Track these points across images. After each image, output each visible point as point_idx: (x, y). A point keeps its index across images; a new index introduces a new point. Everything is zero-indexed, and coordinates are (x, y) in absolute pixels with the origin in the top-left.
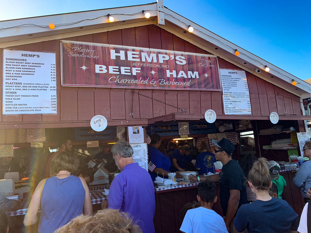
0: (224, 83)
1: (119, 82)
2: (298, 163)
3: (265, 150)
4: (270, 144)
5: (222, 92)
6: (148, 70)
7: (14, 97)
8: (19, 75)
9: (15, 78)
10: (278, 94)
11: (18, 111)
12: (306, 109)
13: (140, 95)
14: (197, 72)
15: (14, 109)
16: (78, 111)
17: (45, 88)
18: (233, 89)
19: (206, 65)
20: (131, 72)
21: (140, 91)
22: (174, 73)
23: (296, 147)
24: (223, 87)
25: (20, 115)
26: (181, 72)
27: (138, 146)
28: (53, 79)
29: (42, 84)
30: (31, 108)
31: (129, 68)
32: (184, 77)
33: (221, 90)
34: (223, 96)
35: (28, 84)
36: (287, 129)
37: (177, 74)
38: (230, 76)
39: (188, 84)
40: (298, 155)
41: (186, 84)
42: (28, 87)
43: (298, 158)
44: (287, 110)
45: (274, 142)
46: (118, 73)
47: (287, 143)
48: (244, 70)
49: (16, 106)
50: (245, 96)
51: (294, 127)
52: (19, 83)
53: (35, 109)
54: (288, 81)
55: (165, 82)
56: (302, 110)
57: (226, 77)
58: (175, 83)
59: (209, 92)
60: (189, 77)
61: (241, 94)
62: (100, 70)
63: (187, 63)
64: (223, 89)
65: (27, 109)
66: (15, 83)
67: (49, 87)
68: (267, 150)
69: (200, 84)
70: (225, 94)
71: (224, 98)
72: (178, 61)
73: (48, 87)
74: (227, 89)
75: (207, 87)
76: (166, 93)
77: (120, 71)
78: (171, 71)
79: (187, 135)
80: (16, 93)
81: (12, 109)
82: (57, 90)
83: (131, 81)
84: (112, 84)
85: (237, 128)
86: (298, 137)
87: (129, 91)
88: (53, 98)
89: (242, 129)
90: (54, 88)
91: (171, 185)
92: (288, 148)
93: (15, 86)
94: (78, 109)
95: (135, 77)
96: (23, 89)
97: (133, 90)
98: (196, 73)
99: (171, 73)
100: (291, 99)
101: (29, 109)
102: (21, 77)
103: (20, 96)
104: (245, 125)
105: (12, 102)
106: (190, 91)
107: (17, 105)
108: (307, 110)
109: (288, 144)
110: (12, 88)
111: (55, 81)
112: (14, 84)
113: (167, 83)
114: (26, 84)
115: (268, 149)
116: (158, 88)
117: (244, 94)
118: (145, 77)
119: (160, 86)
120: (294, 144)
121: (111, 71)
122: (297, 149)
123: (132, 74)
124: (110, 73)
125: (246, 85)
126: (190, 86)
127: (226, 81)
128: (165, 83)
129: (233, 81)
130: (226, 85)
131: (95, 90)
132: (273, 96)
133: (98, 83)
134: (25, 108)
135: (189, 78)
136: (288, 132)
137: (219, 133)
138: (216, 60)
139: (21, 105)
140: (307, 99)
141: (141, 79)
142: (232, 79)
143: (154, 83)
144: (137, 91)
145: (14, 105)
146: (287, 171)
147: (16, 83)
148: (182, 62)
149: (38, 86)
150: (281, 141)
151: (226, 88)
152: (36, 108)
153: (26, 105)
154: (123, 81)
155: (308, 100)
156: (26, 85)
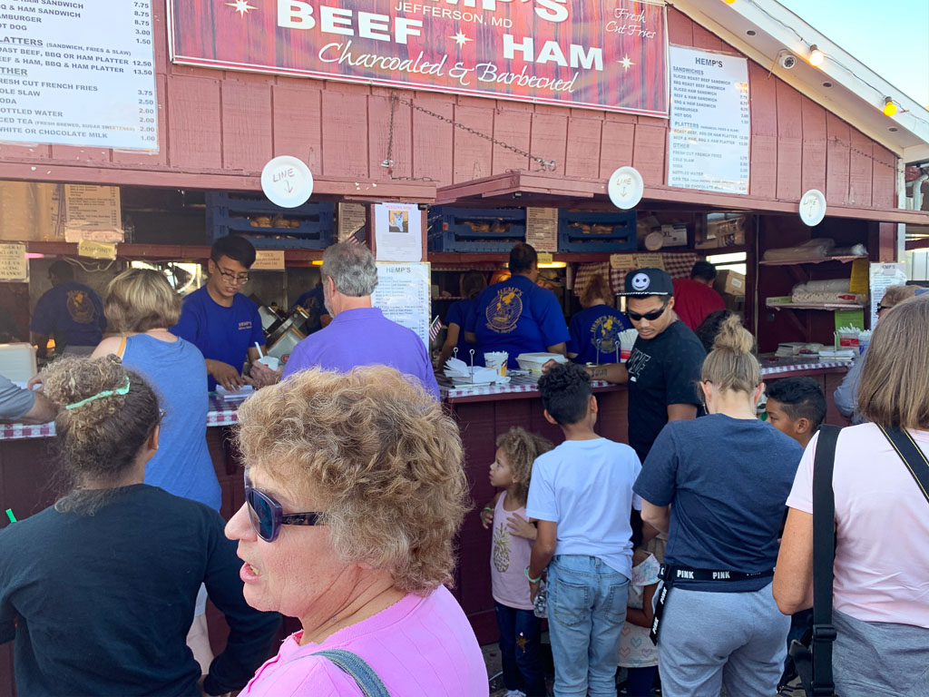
0: (677, 92)
1: (351, 64)
2: (857, 349)
3: (773, 310)
4: (787, 292)
5: (669, 120)
6: (445, 28)
7: (21, 87)
8: (31, 14)
9: (21, 23)
10: (836, 140)
11: (34, 131)
12: (910, 193)
13: (415, 109)
14: (600, 50)
15: (24, 127)
16: (222, 146)
17: (119, 66)
18: (702, 116)
19: (627, 30)
20: (391, 33)
21: (415, 97)
22: (527, 46)
23: (862, 303)
24: (673, 105)
25: (41, 145)
26: (551, 45)
27: (402, 269)
28: (142, 37)
29: (108, 51)
30: (77, 125)
31: (386, 18)
32: (556, 62)
33: (665, 115)
34: (672, 134)
35: (64, 46)
36: (844, 252)
37: (537, 52)
38: (698, 72)
39: (568, 86)
40: (863, 327)
41: (562, 85)
42: (62, 56)
43: (861, 334)
44: (855, 194)
45: (800, 288)
46: (351, 32)
47: (838, 291)
48: (744, 56)
49: (27, 117)
50: (737, 141)
51: (866, 246)
52: (33, 42)
53: (88, 131)
54: (874, 100)
55: (498, 73)
56: (897, 197)
57: (687, 75)
58: (529, 81)
59: (630, 119)
60: (574, 64)
61: (726, 133)
62: (294, 19)
63: (572, 16)
64: (673, 111)
65: (61, 128)
66: (20, 39)
67: (131, 62)
68: (778, 309)
69: (603, 89)
70: (678, 127)
71: (672, 141)
72: (541, 6)
73: (126, 62)
74: (686, 113)
75: (625, 101)
76: (496, 112)
77: (355, 26)
78: (518, 40)
79: (550, 253)
80: (24, 72)
81: (16, 125)
82: (157, 74)
83: (388, 63)
84: (329, 67)
85: (700, 243)
86: (872, 275)
87: (382, 93)
88: (144, 98)
89: (714, 245)
90: (148, 69)
91: (493, 383)
92: (837, 305)
93: (23, 52)
94: (222, 140)
95: (403, 51)
96: (47, 63)
97: (395, 93)
98: (596, 53)
99: (518, 47)
100: (873, 159)
101: (71, 129)
102: (39, 20)
103: (40, 84)
104: (724, 234)
105: (14, 101)
106: (571, 109)
107: (30, 112)
108: (912, 197)
109: (839, 294)
110: (13, 56)
111: (148, 42)
112: (17, 41)
113: (503, 78)
114: (55, 45)
115: (780, 307)
116: (475, 92)
117: (735, 133)
118: (435, 54)
119: (480, 85)
120: (857, 296)
121: (327, 26)
122: (864, 309)
123: (393, 37)
124: (323, 30)
125: (743, 106)
126: (573, 94)
127: (684, 87)
128: (495, 76)
129: (705, 89)
130: (683, 99)
131: (276, 83)
132: (821, 145)
133: (285, 61)
134: (58, 124)
135: (572, 66)
136: (844, 259)
137: (644, 255)
138: (662, 14)
139: (45, 113)
140: (918, 164)
141: (421, 56)
142: (703, 83)
143: (462, 76)
144: (407, 97)
145: (20, 111)
146: (824, 369)
147: (22, 41)
148: (553, 12)
149: (94, 54)
150: (822, 285)
151: (681, 109)
152: (91, 126)
153: (60, 114)
154: (363, 60)
155: (922, 166)
156: (56, 50)
